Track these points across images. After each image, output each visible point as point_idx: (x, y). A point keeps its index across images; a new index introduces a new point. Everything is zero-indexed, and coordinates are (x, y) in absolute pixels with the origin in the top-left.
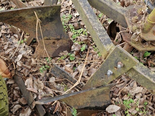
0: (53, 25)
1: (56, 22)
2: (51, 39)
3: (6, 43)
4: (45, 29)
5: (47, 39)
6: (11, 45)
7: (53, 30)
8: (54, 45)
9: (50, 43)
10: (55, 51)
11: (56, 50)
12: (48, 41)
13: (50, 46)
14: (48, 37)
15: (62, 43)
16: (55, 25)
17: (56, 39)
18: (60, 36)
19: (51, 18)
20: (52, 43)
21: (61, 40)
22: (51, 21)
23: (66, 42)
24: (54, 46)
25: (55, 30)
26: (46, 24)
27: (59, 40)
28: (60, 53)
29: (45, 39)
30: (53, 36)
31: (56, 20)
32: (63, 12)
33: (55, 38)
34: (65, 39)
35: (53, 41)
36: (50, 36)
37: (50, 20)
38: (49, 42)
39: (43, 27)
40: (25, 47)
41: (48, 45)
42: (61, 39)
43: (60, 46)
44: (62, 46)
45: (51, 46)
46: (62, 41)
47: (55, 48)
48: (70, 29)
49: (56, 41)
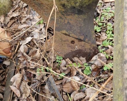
0: (81, 20)
1: (85, 17)
2: (70, 36)
3: (26, 15)
4: (67, 21)
5: (66, 34)
6: (31, 20)
7: (78, 26)
8: (73, 45)
9: (68, 41)
10: (70, 52)
11: (72, 51)
12: (66, 36)
13: (66, 44)
14: (67, 32)
15: (83, 46)
16: (82, 21)
17: (77, 39)
18: (85, 37)
19: (80, 10)
20: (70, 41)
21: (83, 43)
22: (78, 14)
23: (89, 47)
24: (71, 46)
25: (80, 27)
26: (70, 14)
27: (80, 41)
28: (75, 58)
29: (63, 33)
30: (74, 34)
31: (86, 15)
32: (110, 3)
33: (77, 37)
34: (89, 43)
35: (73, 39)
36: (70, 32)
37: (77, 12)
38: (68, 38)
39: (65, 17)
40: (41, 30)
41: (65, 41)
42: (84, 41)
43: (80, 49)
44: (82, 50)
45: (68, 44)
46: (85, 44)
47: (72, 48)
48: (106, 29)
49: (76, 41)
